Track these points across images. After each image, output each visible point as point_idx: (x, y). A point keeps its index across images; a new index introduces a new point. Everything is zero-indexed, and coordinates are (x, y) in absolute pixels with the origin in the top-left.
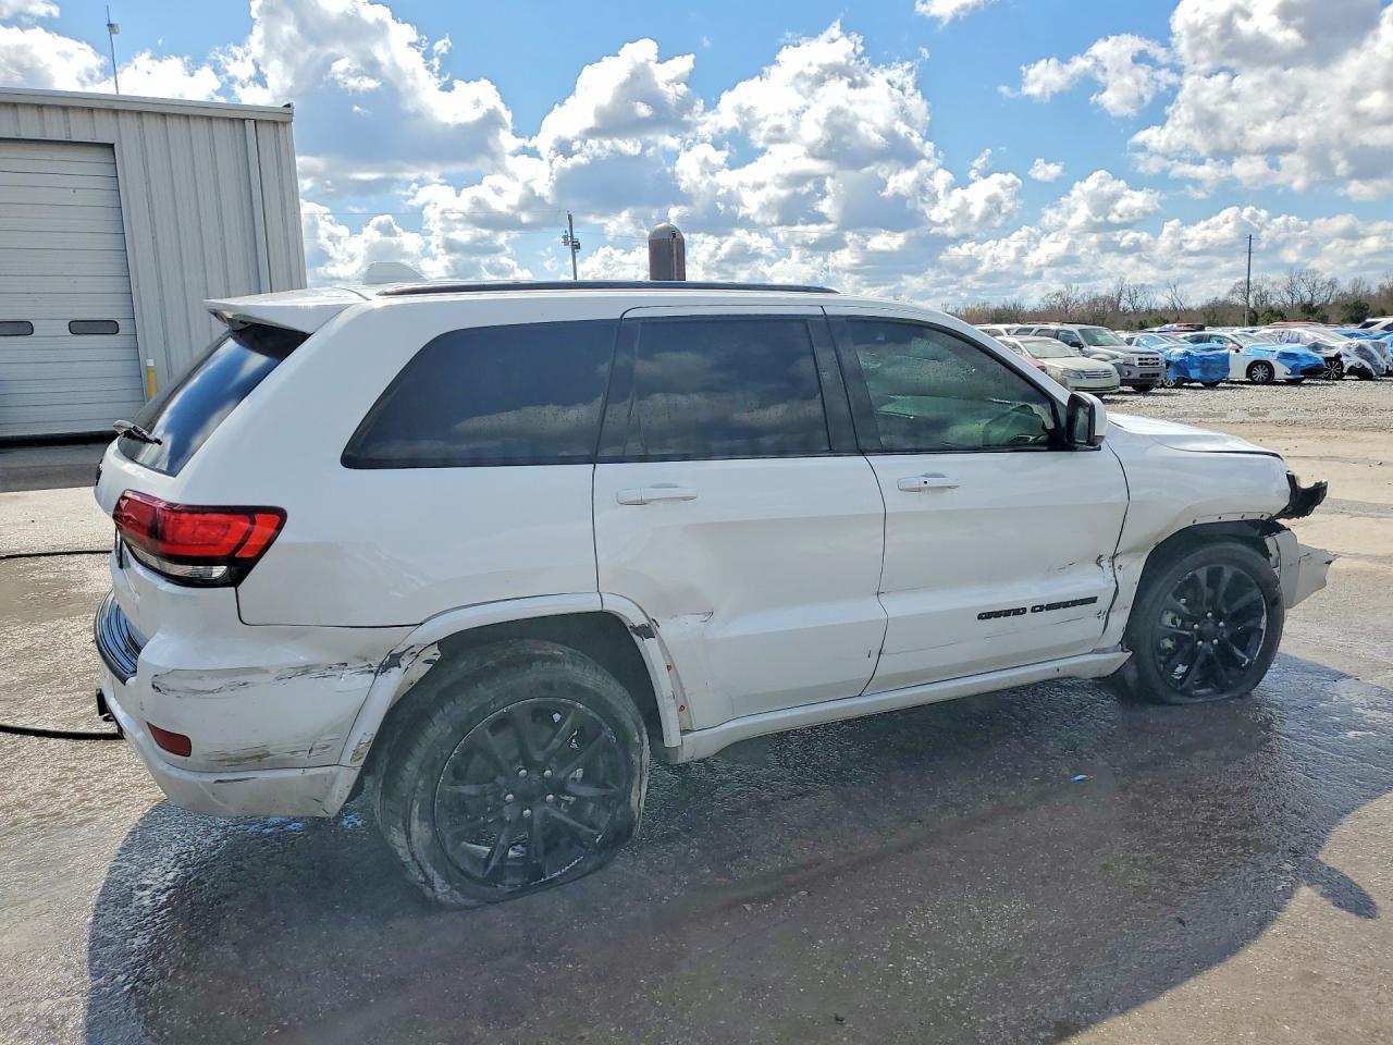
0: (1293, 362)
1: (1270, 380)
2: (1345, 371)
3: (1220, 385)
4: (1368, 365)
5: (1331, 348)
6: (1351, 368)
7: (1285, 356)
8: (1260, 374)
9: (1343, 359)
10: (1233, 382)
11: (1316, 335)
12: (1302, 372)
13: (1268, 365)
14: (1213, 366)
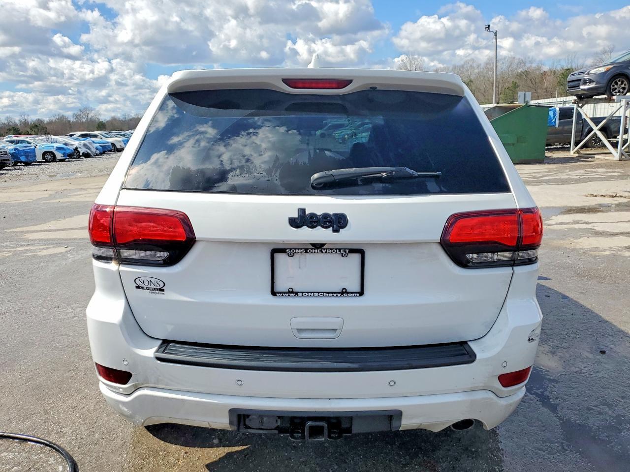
0: (63, 152)
1: (54, 160)
2: (81, 154)
3: (33, 163)
4: (89, 152)
5: (72, 145)
6: (83, 153)
7: (59, 149)
8: (49, 157)
9: (79, 149)
10: (39, 162)
11: (64, 139)
12: (68, 156)
13: (52, 153)
14: (30, 155)
